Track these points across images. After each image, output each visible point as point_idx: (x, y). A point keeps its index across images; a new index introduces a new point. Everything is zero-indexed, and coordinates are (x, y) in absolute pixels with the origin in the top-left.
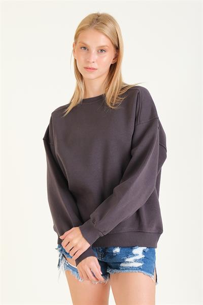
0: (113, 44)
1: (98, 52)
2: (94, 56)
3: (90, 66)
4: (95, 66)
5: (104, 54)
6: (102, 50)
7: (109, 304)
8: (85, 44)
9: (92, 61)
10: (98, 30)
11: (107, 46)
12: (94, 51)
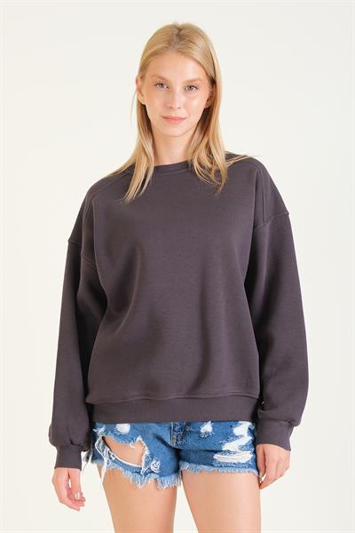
0: (207, 74)
1: (185, 89)
2: (180, 98)
3: (173, 114)
4: (181, 113)
5: (194, 93)
6: (190, 87)
7: (174, 532)
8: (162, 78)
9: (178, 106)
10: (183, 53)
11: (199, 79)
12: (178, 88)
